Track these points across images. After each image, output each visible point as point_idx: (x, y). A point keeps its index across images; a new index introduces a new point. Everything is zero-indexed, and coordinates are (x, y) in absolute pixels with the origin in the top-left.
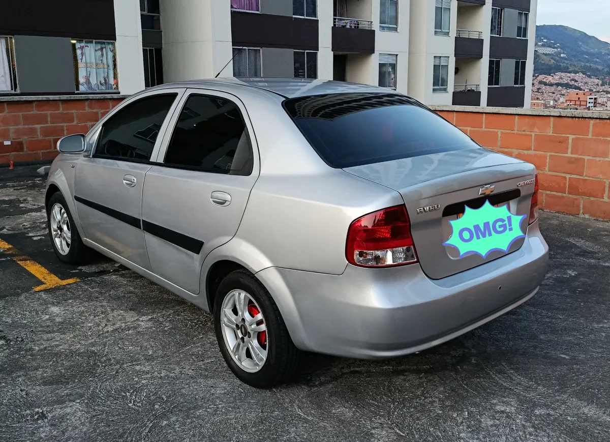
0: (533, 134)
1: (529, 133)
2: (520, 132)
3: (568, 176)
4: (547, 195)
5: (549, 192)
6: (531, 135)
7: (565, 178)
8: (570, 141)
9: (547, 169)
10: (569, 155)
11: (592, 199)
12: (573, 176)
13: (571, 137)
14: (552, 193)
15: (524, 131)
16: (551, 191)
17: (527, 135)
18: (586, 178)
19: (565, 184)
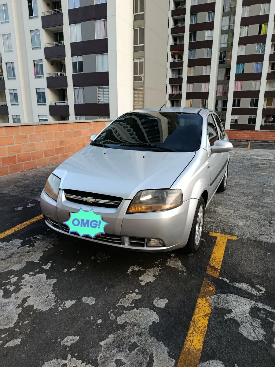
0: (14, 136)
1: (11, 136)
2: (7, 136)
3: (31, 152)
4: (24, 164)
5: (25, 162)
6: (13, 137)
7: (30, 153)
8: (29, 136)
9: (22, 151)
10: (29, 143)
11: (40, 159)
12: (33, 152)
13: (29, 135)
14: (26, 162)
15: (9, 135)
16: (25, 161)
17: (11, 137)
18: (37, 151)
19: (30, 156)
